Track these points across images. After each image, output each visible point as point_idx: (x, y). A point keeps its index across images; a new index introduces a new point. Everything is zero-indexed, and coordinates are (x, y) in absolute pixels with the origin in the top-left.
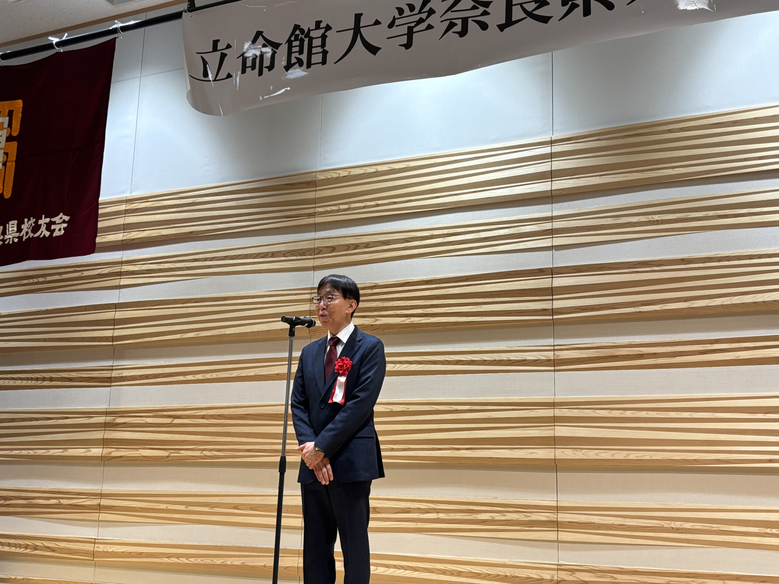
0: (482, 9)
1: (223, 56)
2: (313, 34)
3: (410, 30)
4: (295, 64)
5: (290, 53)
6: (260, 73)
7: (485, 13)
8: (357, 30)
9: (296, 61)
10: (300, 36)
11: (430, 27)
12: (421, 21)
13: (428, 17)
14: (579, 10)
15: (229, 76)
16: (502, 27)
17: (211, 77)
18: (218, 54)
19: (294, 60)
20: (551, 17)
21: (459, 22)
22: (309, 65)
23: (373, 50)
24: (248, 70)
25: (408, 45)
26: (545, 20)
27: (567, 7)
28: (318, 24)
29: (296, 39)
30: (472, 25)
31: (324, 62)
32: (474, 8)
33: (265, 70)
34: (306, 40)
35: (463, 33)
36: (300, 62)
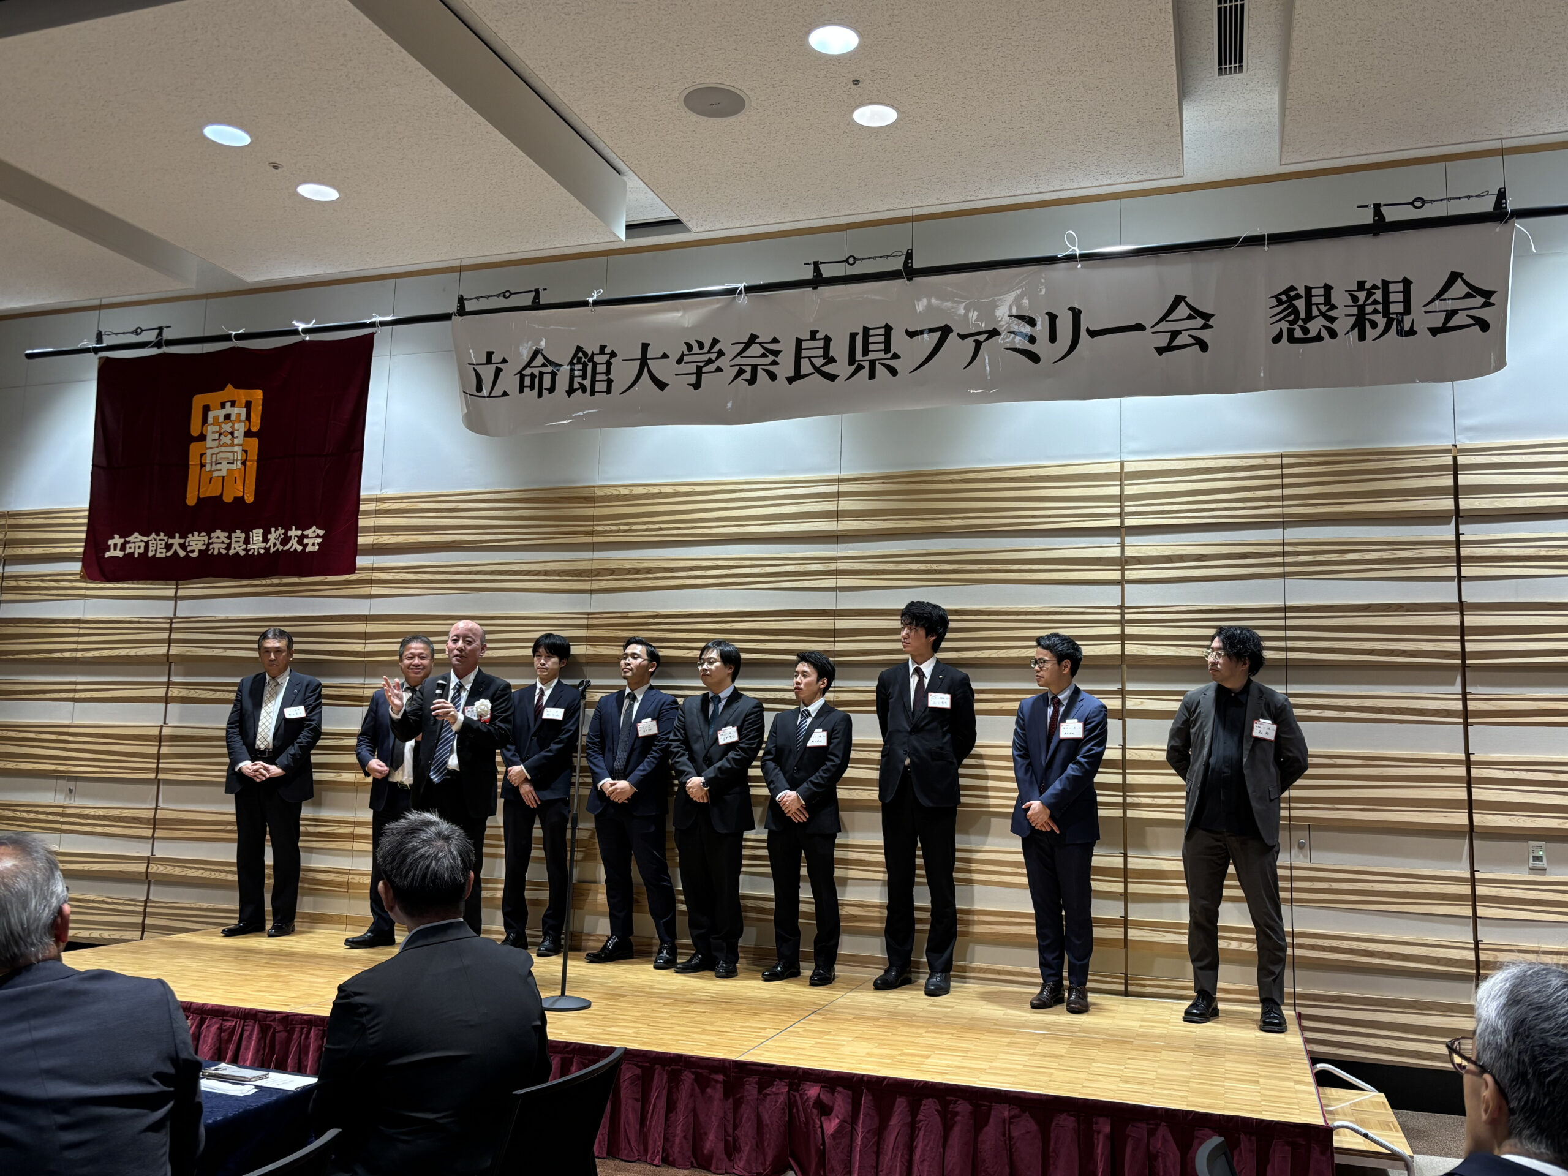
0: (771, 358)
1: (498, 371)
2: (597, 359)
3: (699, 369)
4: (577, 389)
5: (572, 378)
6: (540, 395)
7: (774, 363)
8: (644, 360)
9: (578, 386)
10: (583, 359)
11: (719, 370)
12: (710, 362)
13: (717, 358)
14: (865, 372)
15: (505, 394)
16: (790, 380)
17: (485, 392)
18: (492, 368)
19: (576, 386)
20: (838, 376)
21: (749, 369)
22: (593, 393)
23: (661, 385)
24: (527, 390)
25: (697, 386)
26: (832, 378)
27: (854, 367)
28: (602, 348)
29: (579, 362)
30: (761, 375)
31: (609, 391)
32: (763, 355)
33: (545, 393)
34: (590, 364)
35: (752, 381)
36: (583, 388)
